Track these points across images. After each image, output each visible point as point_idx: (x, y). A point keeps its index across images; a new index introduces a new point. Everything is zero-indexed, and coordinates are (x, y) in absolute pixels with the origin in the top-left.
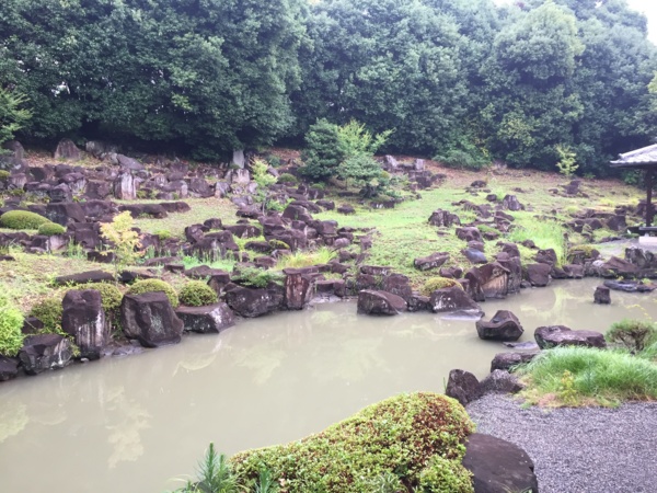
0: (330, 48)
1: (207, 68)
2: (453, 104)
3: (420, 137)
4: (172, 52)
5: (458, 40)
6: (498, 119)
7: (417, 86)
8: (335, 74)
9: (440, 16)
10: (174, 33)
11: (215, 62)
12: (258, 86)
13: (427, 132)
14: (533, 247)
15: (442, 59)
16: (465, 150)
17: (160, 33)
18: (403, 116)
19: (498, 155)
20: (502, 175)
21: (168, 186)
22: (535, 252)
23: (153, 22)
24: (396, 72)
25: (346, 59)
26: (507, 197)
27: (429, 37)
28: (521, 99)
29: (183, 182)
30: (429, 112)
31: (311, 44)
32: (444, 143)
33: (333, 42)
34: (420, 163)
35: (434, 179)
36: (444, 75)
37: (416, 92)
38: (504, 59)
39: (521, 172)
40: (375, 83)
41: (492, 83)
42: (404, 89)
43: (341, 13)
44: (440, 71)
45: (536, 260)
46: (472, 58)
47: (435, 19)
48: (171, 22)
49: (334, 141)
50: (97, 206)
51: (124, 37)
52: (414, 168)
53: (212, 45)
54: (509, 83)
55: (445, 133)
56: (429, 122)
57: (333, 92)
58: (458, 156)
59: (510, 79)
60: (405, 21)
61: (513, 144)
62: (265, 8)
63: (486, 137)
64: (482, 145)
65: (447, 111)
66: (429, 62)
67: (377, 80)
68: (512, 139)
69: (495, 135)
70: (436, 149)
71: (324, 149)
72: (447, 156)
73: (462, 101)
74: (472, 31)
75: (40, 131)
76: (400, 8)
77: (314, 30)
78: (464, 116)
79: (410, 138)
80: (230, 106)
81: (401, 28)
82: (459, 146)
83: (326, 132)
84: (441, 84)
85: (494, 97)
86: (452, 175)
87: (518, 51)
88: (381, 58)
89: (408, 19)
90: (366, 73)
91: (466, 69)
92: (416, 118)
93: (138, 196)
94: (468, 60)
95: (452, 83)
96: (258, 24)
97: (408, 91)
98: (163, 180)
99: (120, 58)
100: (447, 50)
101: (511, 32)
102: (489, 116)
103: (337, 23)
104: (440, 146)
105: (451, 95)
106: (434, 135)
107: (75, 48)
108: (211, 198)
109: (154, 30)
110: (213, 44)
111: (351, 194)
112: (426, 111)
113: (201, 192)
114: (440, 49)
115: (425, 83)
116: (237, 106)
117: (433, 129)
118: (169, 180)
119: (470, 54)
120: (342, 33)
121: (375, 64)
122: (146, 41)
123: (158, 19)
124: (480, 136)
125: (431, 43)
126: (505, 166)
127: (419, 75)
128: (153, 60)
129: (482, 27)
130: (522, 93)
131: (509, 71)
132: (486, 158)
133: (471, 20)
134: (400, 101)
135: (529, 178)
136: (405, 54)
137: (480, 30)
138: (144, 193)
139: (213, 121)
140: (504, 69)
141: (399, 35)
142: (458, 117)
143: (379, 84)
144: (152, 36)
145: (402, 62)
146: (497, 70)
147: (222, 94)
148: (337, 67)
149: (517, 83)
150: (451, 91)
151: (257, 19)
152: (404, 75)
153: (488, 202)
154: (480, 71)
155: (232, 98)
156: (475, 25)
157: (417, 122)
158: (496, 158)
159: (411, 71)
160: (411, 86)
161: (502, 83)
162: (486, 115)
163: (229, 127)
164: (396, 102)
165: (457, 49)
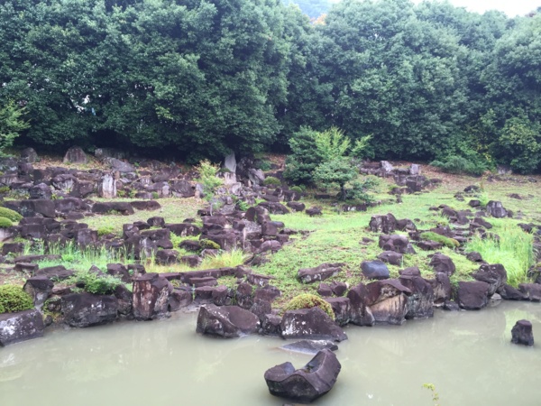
0: (327, 64)
1: (186, 82)
2: (452, 111)
3: (418, 144)
4: (156, 69)
5: (457, 50)
6: (500, 124)
7: (412, 95)
8: (329, 87)
9: (440, 30)
10: (159, 53)
11: (193, 77)
12: (240, 98)
13: (424, 139)
14: (479, 260)
15: (437, 68)
16: (464, 156)
17: (146, 54)
18: (398, 124)
19: (502, 161)
20: (505, 180)
21: (152, 186)
22: (477, 266)
23: (141, 45)
24: (390, 82)
25: (342, 73)
26: (490, 203)
27: (428, 49)
28: (525, 104)
29: (165, 183)
30: (426, 120)
31: (302, 60)
32: (443, 149)
33: (328, 58)
34: (415, 168)
35: (426, 183)
36: (441, 84)
37: (412, 101)
38: (505, 65)
39: (526, 178)
40: (368, 94)
41: (492, 90)
42: (398, 98)
43: (337, 33)
44: (436, 80)
45: (475, 277)
46: (472, 66)
47: (434, 32)
48: (156, 44)
49: (315, 147)
50: (70, 203)
51: (116, 59)
52: (409, 173)
53: (187, 62)
54: (509, 89)
55: (443, 139)
56: (425, 129)
57: (329, 103)
58: (455, 161)
59: (510, 85)
60: (400, 35)
61: (517, 150)
62: (241, 27)
63: (489, 143)
64: (485, 151)
65: (445, 118)
66: (424, 72)
67: (371, 90)
68: (515, 144)
69: (498, 141)
70: (435, 155)
71: (305, 154)
72: (445, 162)
73: (462, 107)
74: (474, 41)
75: (49, 139)
76: (396, 24)
77: (306, 48)
78: (464, 123)
79: (408, 144)
80: (211, 115)
81: (394, 42)
82: (458, 152)
83: (307, 138)
84: (438, 93)
85: (494, 103)
86: (449, 180)
87: (517, 56)
88: (375, 70)
89: (403, 32)
90: (359, 84)
91: (466, 78)
92: (413, 125)
93: (118, 195)
94: (468, 68)
95: (450, 91)
96: (233, 42)
97: (404, 100)
98: (148, 181)
99: (115, 77)
100: (444, 60)
101: (511, 38)
102: (489, 121)
103: (332, 41)
104: (438, 152)
105: (449, 102)
106: (432, 142)
107: (74, 70)
108: (191, 198)
109: (142, 51)
110: (189, 61)
111: (328, 197)
112: (424, 119)
113: (183, 193)
114: (437, 59)
115: (422, 92)
116: (216, 116)
117: (430, 135)
118: (153, 182)
119: (471, 63)
120: (336, 50)
121: (369, 75)
122: (135, 61)
123: (146, 41)
124: (483, 142)
125: (427, 54)
126: (510, 172)
127: (413, 84)
128: (140, 77)
129: (484, 37)
130: (524, 98)
131: (510, 77)
132: (489, 164)
133: (473, 31)
134: (395, 110)
135: (533, 184)
136: (399, 65)
137: (482, 40)
138: (123, 193)
139: (197, 129)
140: (504, 75)
141: (393, 49)
142: (458, 124)
143: (372, 94)
144: (140, 56)
145: (396, 73)
146: (497, 76)
147: (201, 104)
148: (333, 80)
149: (519, 89)
150: (449, 98)
151: (234, 37)
152: (398, 85)
153: (470, 208)
154: (481, 79)
155: (211, 108)
156: (476, 35)
157: (414, 129)
158: (500, 164)
159: (405, 81)
160: (405, 95)
161: (502, 89)
162: (487, 121)
163: (211, 134)
164: (391, 111)
165: (455, 59)
